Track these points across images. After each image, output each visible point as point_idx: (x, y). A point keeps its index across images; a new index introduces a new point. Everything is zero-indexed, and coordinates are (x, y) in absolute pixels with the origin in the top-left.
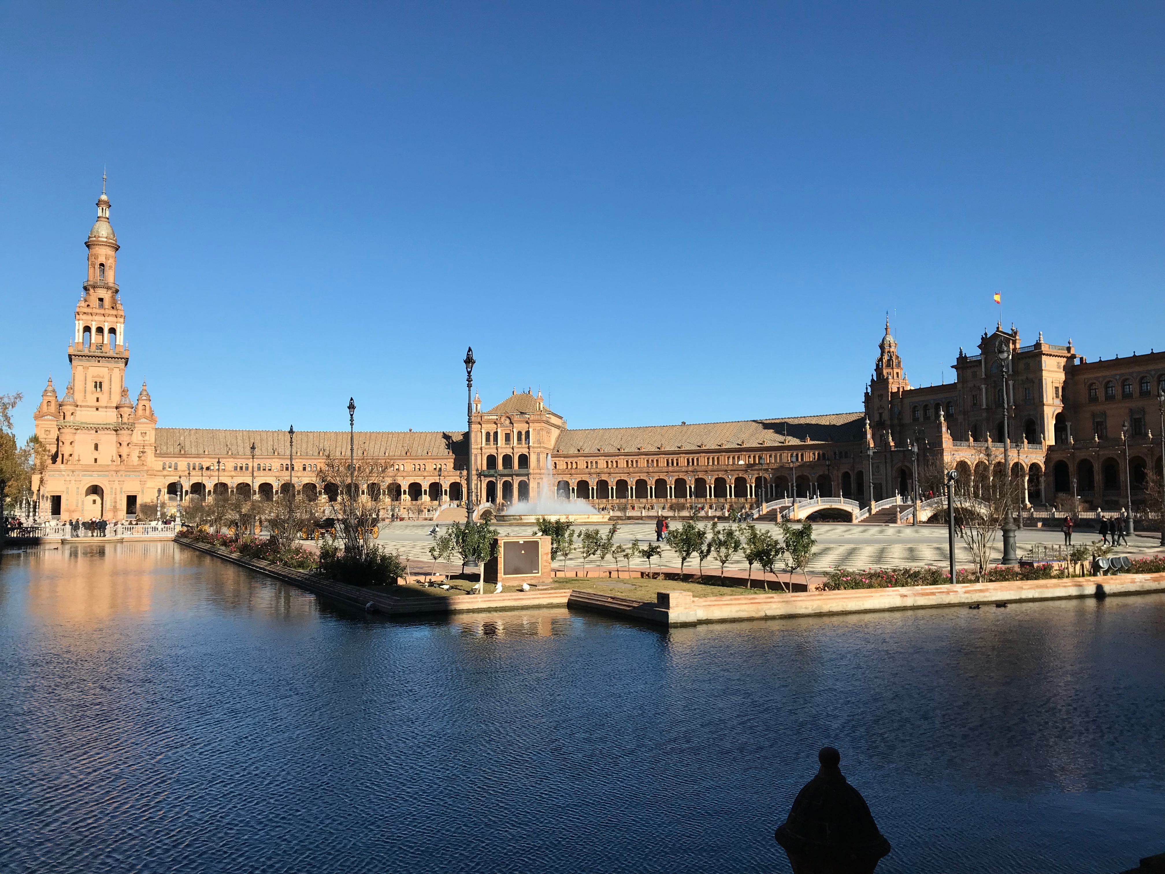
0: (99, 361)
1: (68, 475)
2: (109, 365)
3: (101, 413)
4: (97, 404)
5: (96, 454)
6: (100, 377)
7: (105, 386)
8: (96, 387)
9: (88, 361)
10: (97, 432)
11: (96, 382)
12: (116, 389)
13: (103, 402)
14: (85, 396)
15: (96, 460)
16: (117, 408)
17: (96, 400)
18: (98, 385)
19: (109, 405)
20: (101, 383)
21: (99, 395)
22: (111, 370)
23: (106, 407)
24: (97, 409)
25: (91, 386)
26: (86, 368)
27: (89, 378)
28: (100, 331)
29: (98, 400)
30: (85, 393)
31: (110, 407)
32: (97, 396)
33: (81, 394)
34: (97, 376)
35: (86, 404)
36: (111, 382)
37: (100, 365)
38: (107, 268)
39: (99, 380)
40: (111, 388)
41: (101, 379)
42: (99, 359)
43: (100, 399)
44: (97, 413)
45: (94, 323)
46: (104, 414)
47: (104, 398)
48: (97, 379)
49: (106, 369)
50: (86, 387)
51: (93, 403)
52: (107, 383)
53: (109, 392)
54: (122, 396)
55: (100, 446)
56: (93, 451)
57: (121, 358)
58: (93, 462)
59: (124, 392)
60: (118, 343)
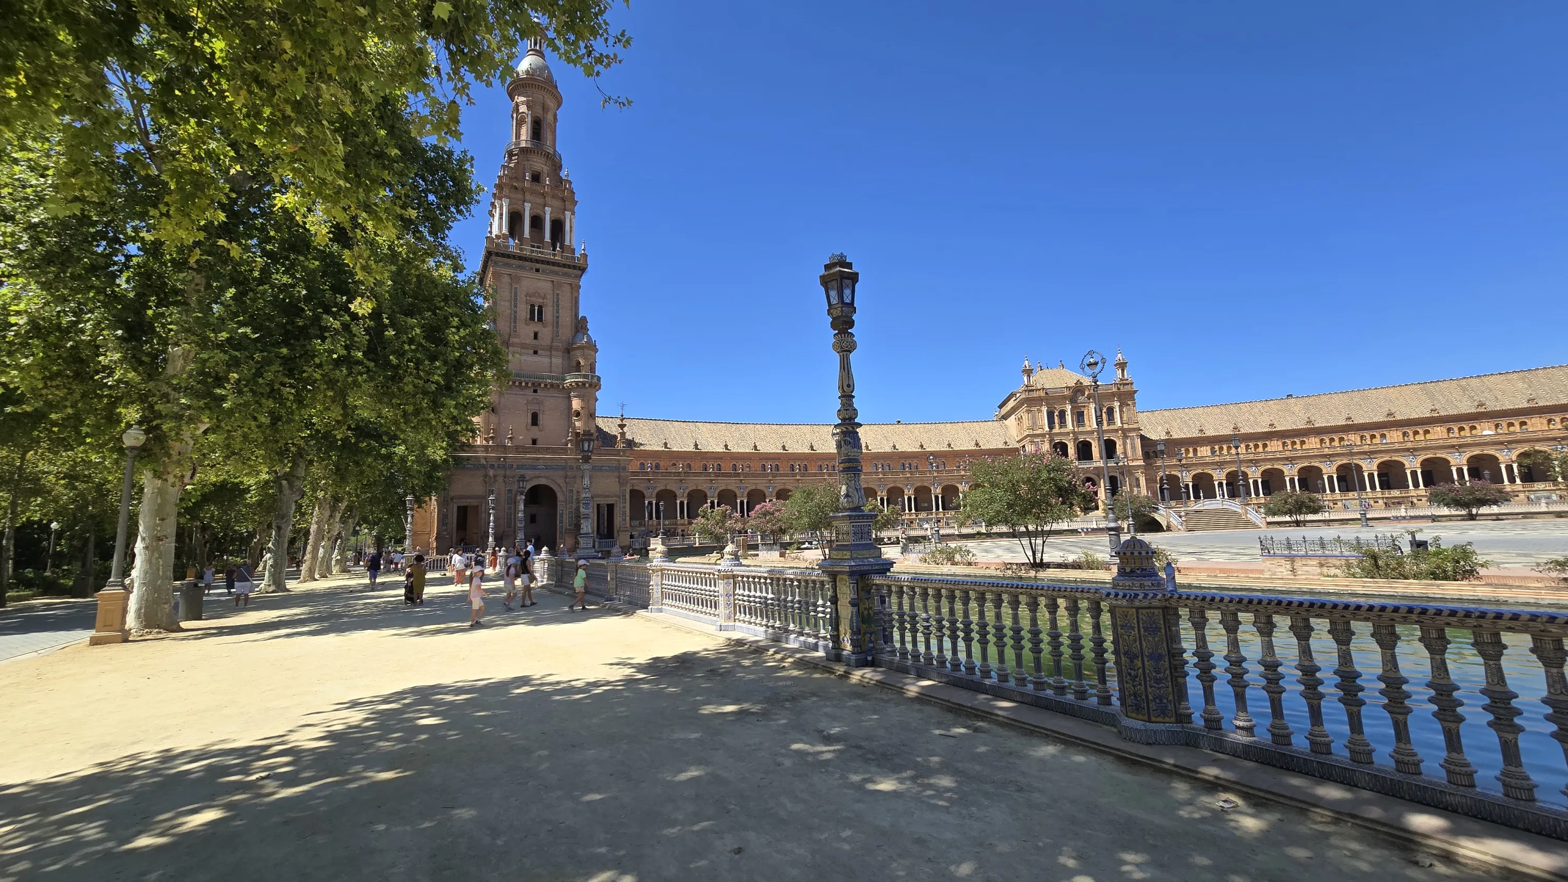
0: (537, 270)
1: (493, 466)
2: (555, 278)
3: (542, 361)
4: (537, 343)
5: (535, 432)
6: (539, 297)
7: (548, 314)
8: (532, 312)
9: (519, 267)
10: (535, 391)
11: (533, 306)
12: (566, 319)
13: (545, 341)
14: (515, 327)
15: (534, 442)
16: (568, 351)
17: (532, 335)
18: (536, 314)
19: (555, 344)
20: (540, 308)
21: (537, 327)
22: (556, 286)
23: (550, 349)
24: (536, 352)
25: (523, 311)
26: (515, 279)
27: (521, 297)
28: (537, 222)
29: (536, 336)
30: (515, 322)
31: (557, 349)
32: (536, 330)
33: (508, 324)
34: (533, 295)
35: (516, 340)
36: (558, 306)
37: (538, 275)
38: (545, 126)
39: (537, 301)
40: (558, 317)
41: (541, 301)
42: (538, 266)
43: (539, 335)
44: (536, 358)
45: (528, 206)
46: (547, 360)
47: (546, 333)
48: (533, 299)
49: (549, 285)
50: (515, 312)
51: (529, 340)
52: (551, 309)
53: (556, 324)
54: (577, 331)
55: (540, 417)
56: (529, 427)
57: (574, 267)
58: (529, 444)
59: (580, 326)
60: (567, 243)
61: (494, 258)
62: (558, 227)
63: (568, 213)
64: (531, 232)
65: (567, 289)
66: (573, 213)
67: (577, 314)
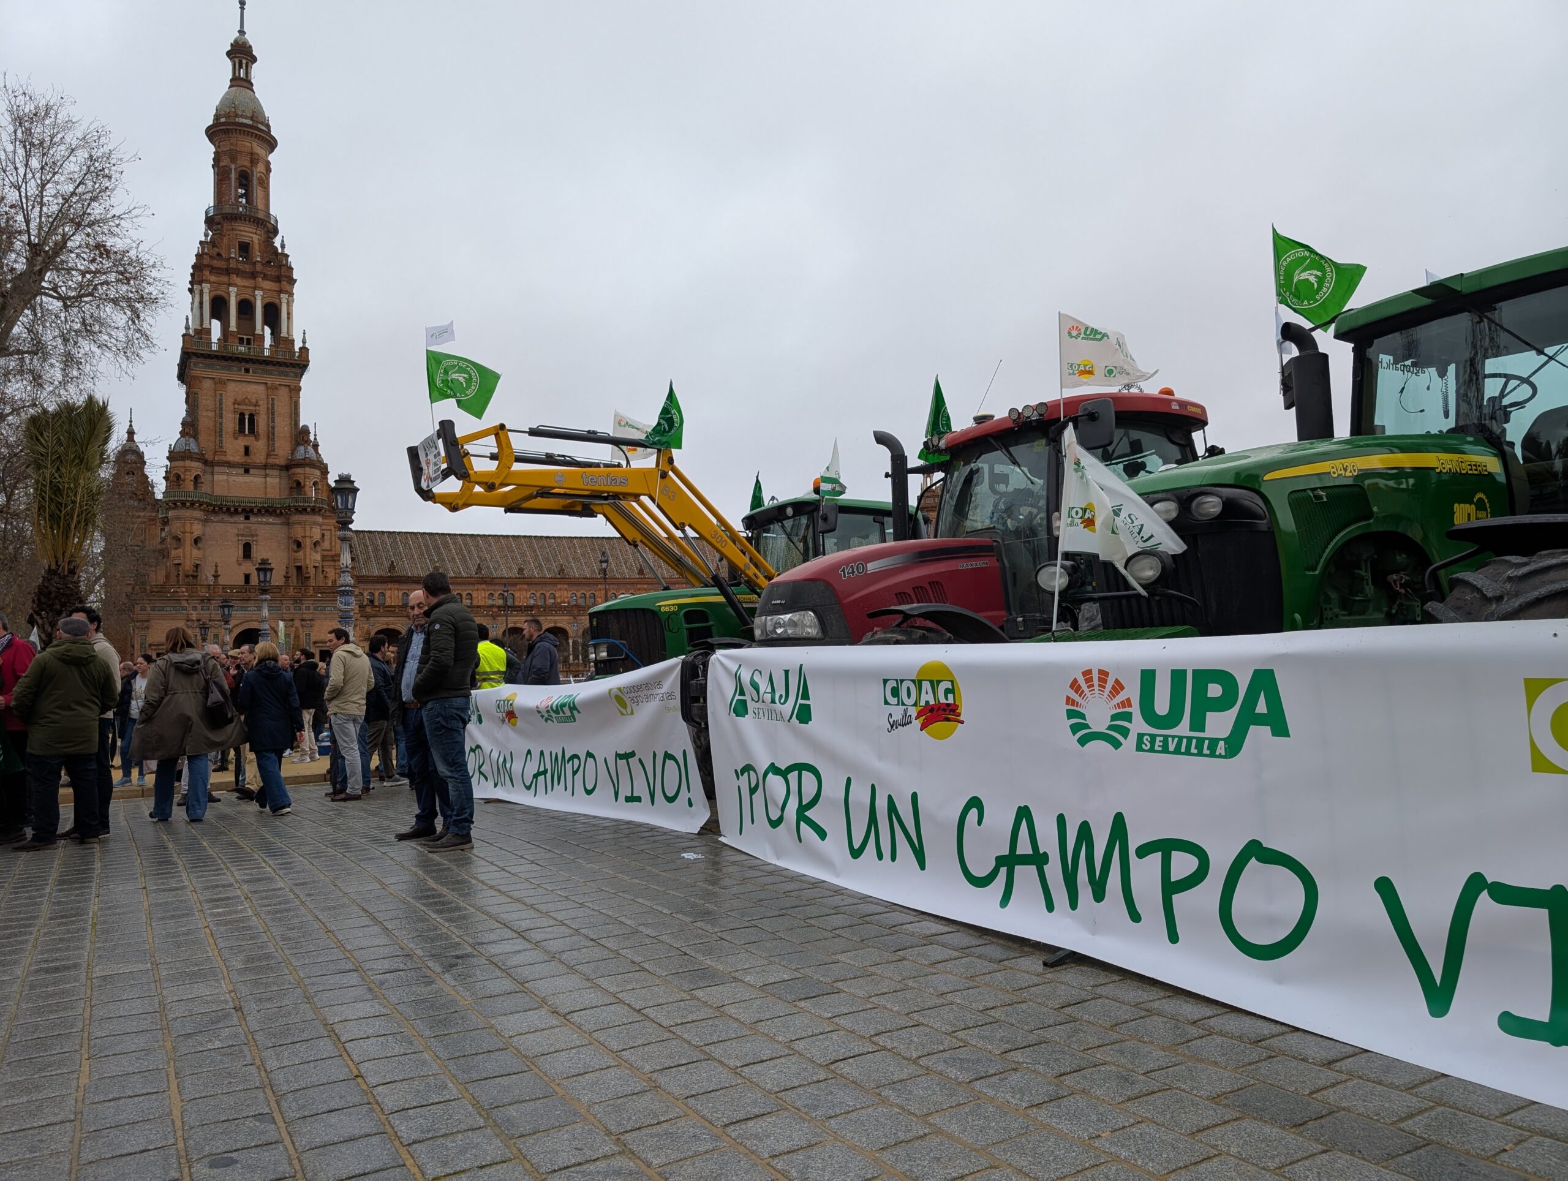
0: (247, 371)
1: (194, 608)
2: (270, 380)
4: (248, 460)
5: (246, 567)
6: (251, 404)
7: (261, 424)
8: (242, 422)
9: (224, 368)
10: (247, 518)
11: (242, 415)
12: (283, 430)
13: (259, 457)
14: (221, 441)
15: (247, 578)
16: (287, 467)
17: (242, 450)
18: (247, 423)
19: (271, 461)
20: (252, 417)
21: (249, 441)
22: (271, 389)
23: (265, 467)
24: (247, 471)
25: (230, 422)
26: (218, 382)
27: (228, 403)
28: (246, 308)
29: (247, 451)
30: (221, 436)
31: (273, 467)
32: (246, 444)
33: (213, 438)
34: (243, 402)
35: (223, 458)
36: (273, 414)
37: (249, 377)
38: (255, 182)
39: (247, 409)
40: (273, 428)
41: (251, 408)
42: (248, 366)
43: (251, 449)
44: (247, 479)
45: (233, 290)
46: (260, 480)
47: (259, 447)
48: (244, 407)
49: (261, 389)
50: (221, 424)
51: (238, 457)
52: (265, 417)
53: (271, 436)
54: (298, 444)
55: (254, 548)
56: (241, 559)
57: (293, 365)
58: (242, 582)
59: (302, 436)
60: (284, 334)
61: (194, 360)
62: (273, 315)
63: (284, 297)
64: (238, 325)
65: (283, 393)
66: (291, 294)
67: (297, 422)
